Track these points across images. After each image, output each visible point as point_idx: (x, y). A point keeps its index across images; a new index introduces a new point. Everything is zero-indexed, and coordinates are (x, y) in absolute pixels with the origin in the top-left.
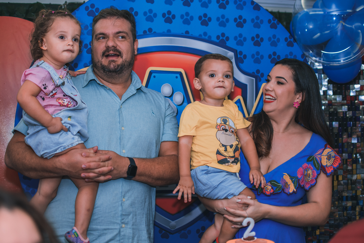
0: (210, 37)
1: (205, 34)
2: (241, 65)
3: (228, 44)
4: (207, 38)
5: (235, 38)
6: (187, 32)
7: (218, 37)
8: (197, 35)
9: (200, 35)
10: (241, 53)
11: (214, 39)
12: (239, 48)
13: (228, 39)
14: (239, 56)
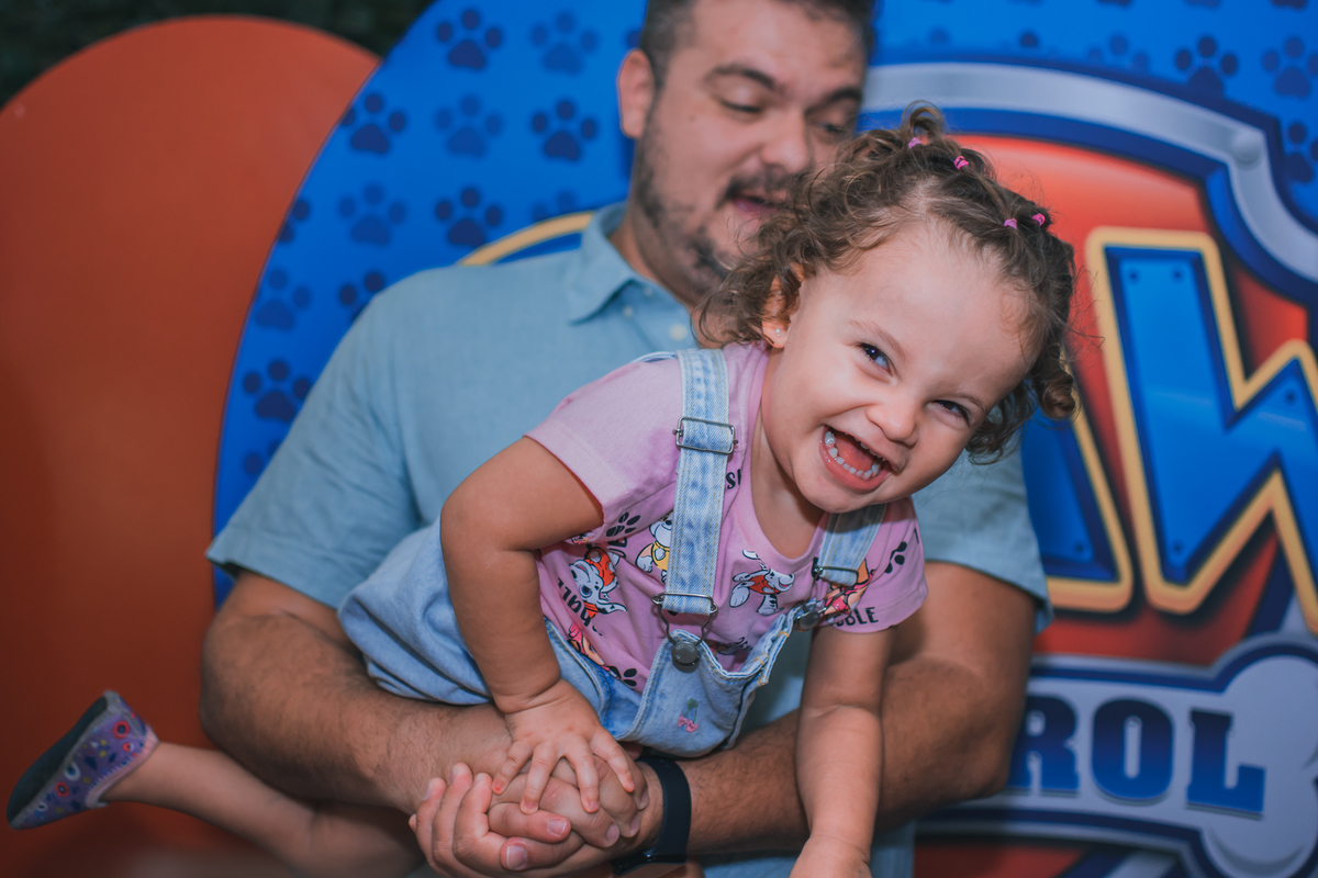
0: (1142, 59)
1: (1119, 43)
2: (1302, 192)
3: (1235, 89)
4: (1126, 62)
5: (1270, 60)
6: (1029, 39)
7: (1182, 59)
8: (1075, 48)
9: (1095, 52)
10: (1298, 131)
11: (1164, 67)
12: (1287, 110)
13: (1230, 63)
14: (1289, 147)
